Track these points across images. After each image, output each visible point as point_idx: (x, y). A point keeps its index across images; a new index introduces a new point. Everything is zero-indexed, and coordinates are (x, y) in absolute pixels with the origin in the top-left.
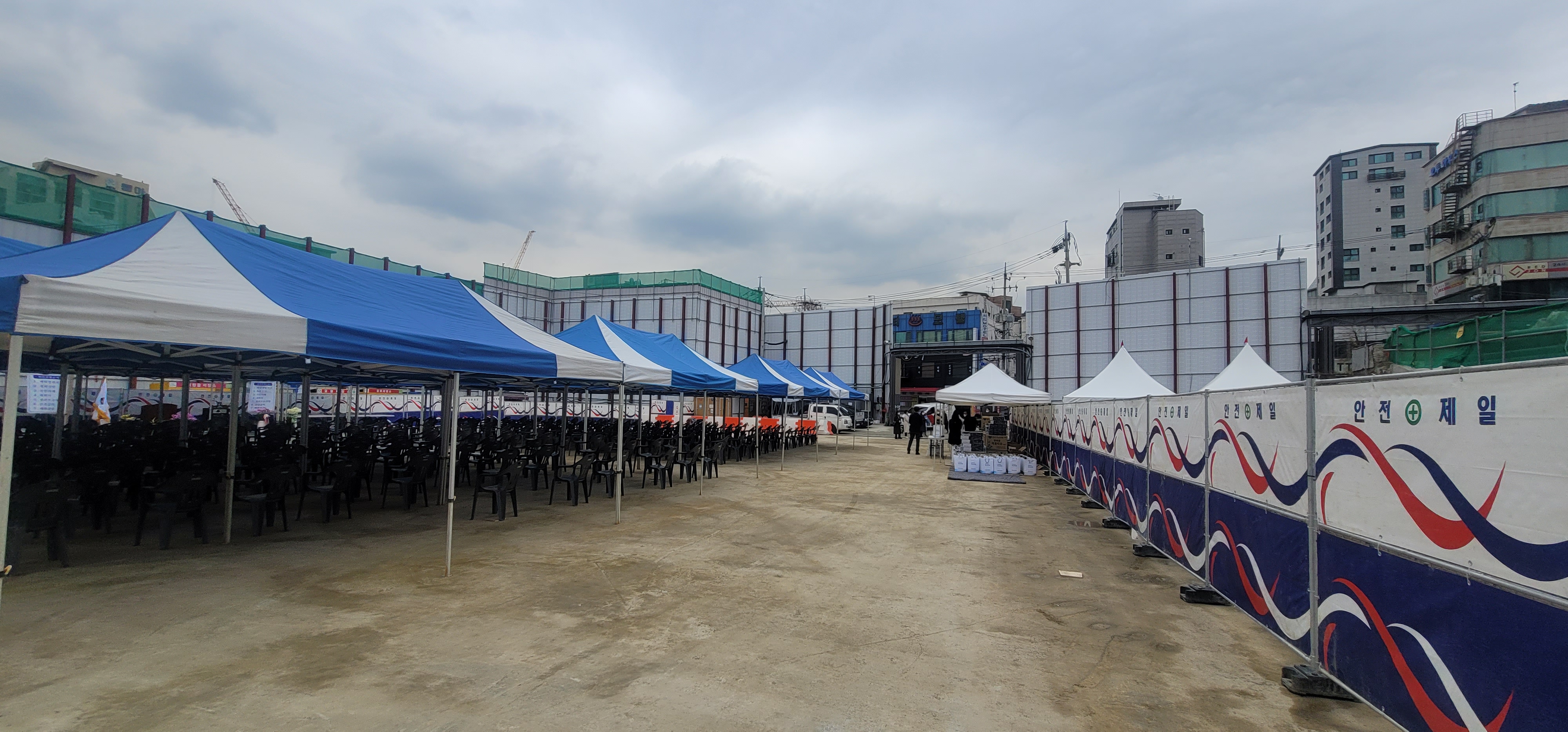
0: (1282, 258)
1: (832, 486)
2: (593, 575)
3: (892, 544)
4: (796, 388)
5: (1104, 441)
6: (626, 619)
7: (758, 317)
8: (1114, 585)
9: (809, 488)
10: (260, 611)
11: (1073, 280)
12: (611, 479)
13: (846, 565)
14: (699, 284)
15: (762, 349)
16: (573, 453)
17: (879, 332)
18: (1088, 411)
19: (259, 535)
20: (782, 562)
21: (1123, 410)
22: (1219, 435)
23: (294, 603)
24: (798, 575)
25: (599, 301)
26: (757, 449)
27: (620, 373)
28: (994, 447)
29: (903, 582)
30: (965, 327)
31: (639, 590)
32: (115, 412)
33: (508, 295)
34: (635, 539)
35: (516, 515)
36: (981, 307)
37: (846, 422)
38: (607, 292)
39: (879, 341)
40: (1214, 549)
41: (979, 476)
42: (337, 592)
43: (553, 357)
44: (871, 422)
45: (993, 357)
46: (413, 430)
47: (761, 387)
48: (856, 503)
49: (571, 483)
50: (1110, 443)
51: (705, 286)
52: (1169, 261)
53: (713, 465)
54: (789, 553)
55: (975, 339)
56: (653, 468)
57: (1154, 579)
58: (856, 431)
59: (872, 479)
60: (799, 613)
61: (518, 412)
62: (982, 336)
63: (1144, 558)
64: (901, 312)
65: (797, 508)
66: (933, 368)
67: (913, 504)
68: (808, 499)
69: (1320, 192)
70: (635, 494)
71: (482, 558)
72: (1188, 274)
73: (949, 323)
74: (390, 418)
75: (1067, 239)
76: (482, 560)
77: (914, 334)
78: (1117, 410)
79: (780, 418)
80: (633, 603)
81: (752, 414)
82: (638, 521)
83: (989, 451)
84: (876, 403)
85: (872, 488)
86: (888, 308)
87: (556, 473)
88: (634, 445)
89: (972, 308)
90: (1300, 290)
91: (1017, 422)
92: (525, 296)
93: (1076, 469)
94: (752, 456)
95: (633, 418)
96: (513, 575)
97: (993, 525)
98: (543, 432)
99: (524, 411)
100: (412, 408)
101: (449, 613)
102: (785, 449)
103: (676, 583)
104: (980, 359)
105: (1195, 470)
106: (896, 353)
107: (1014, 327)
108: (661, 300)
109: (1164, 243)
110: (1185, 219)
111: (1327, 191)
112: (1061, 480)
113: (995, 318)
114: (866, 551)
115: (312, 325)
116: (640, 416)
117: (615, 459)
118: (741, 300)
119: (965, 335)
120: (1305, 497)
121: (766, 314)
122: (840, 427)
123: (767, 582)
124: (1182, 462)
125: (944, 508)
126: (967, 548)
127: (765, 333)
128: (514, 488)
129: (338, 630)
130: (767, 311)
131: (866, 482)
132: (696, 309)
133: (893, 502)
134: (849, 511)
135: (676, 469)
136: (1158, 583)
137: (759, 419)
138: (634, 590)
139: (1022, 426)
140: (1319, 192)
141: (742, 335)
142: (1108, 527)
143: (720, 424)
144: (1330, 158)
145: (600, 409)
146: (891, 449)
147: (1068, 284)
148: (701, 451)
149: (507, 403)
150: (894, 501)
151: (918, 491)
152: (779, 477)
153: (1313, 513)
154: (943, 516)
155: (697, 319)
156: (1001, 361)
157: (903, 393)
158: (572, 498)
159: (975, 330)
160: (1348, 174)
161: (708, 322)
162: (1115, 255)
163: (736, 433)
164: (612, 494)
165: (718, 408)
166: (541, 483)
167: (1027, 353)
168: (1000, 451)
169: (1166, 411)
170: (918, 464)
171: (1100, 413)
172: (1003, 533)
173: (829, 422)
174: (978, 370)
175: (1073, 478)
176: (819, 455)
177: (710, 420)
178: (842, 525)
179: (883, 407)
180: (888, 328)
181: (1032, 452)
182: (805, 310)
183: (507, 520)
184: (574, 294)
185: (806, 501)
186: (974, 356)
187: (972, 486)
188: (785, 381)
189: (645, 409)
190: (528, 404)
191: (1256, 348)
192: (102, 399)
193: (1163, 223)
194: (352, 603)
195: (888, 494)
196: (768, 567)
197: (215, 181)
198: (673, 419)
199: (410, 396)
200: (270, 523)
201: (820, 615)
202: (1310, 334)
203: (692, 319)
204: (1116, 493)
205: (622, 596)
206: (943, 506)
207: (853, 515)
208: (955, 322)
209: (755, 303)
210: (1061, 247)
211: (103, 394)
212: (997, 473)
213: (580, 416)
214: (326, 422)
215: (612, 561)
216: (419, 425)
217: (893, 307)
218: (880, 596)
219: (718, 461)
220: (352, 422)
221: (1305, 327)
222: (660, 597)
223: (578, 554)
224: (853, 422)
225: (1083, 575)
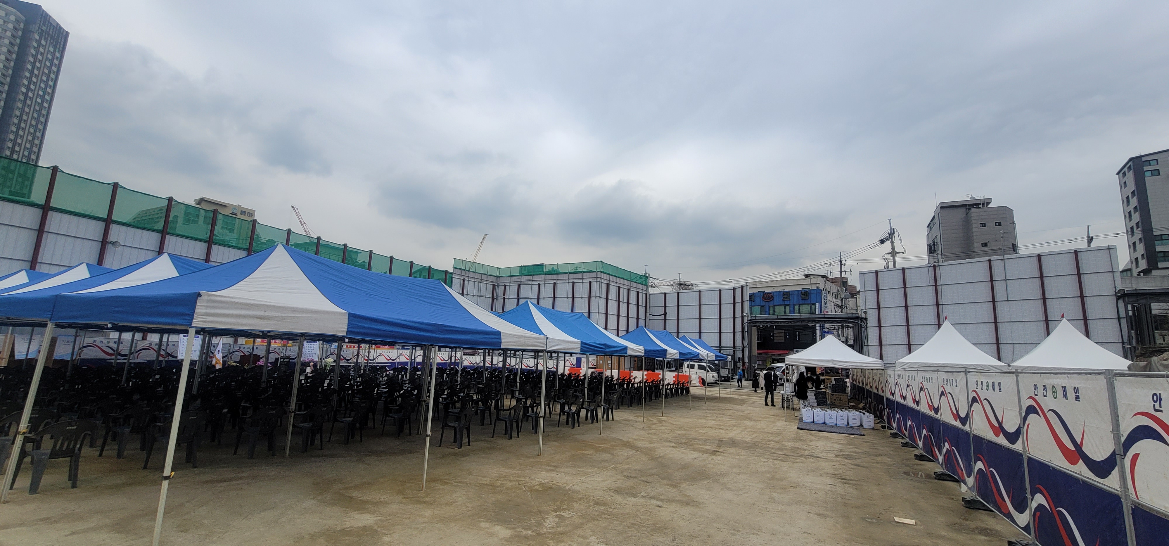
0: (1092, 245)
1: (702, 431)
2: (522, 496)
3: (751, 484)
4: (673, 353)
5: (931, 404)
6: (545, 534)
7: (644, 295)
8: (945, 534)
9: (684, 432)
10: (305, 508)
11: (899, 266)
12: (536, 420)
13: (713, 500)
14: (601, 272)
15: (647, 320)
16: (509, 396)
17: (738, 306)
18: (916, 378)
19: (306, 451)
20: (662, 495)
21: (945, 380)
22: (1031, 410)
23: (326, 504)
24: (673, 507)
25: (530, 284)
26: (644, 399)
27: (544, 344)
28: (836, 403)
29: (759, 519)
30: (809, 303)
31: (554, 511)
32: (225, 359)
33: (468, 280)
34: (552, 468)
35: (469, 445)
36: (821, 287)
37: (713, 377)
38: (535, 277)
39: (738, 314)
40: (1036, 509)
41: (824, 427)
42: (352, 498)
43: (498, 334)
44: (734, 377)
45: (834, 327)
46: (402, 376)
47: (646, 351)
48: (721, 446)
49: (508, 422)
50: (936, 407)
51: (605, 273)
52: (985, 248)
53: (610, 410)
54: (667, 487)
55: (817, 312)
56: (566, 412)
57: (984, 531)
58: (721, 384)
59: (734, 426)
60: (675, 539)
61: (472, 363)
62: (823, 309)
63: (973, 510)
64: (755, 291)
65: (674, 449)
66: (783, 334)
67: (768, 449)
68: (683, 442)
69: (1125, 188)
70: (553, 431)
71: (446, 478)
72: (1002, 260)
73: (795, 299)
74: (388, 366)
75: (892, 233)
76: (445, 479)
77: (767, 307)
78: (940, 380)
79: (661, 372)
80: (551, 521)
81: (639, 369)
82: (554, 454)
83: (832, 406)
84: (737, 362)
85: (732, 434)
86: (745, 288)
87: (498, 415)
88: (553, 393)
89: (814, 287)
90: (1113, 272)
91: (856, 382)
92: (480, 281)
93: (908, 426)
94: (639, 403)
95: (552, 370)
96: (466, 492)
97: (836, 472)
98: (489, 379)
99: (476, 363)
100: (403, 359)
101: (423, 519)
102: (665, 398)
103: (582, 506)
104: (822, 328)
105: (1013, 437)
106: (752, 323)
107: (851, 302)
108: (574, 283)
109: (978, 235)
110: (996, 215)
111: (1132, 186)
112: (896, 434)
113: (834, 296)
114: (728, 489)
115: (351, 316)
116: (557, 369)
117: (539, 404)
118: (632, 282)
119: (809, 309)
120: (1115, 472)
121: (650, 293)
122: (708, 381)
123: (651, 510)
124: (999, 429)
125: (794, 454)
126: (814, 492)
127: (650, 307)
128: (469, 424)
129: (353, 527)
130: (651, 291)
131: (729, 429)
132: (599, 289)
133: (750, 447)
134: (715, 454)
135: (583, 412)
136: (987, 535)
137: (646, 373)
138: (552, 510)
139: (861, 385)
140: (1123, 188)
141: (633, 309)
142: (939, 479)
143: (616, 377)
144: (1131, 159)
145: (529, 363)
146: (750, 401)
147: (895, 269)
148: (601, 400)
149: (464, 357)
150: (753, 446)
151: (772, 438)
152: (660, 421)
153: (1125, 488)
154: (794, 462)
155: (599, 297)
156: (840, 330)
157: (759, 354)
158: (508, 434)
159: (817, 305)
160: (1150, 172)
161: (607, 299)
162: (936, 244)
163: (628, 385)
164: (536, 431)
165: (614, 363)
166: (487, 421)
167: (863, 324)
168: (842, 406)
169: (982, 384)
170: (773, 414)
171: (926, 381)
172: (845, 479)
173: (699, 377)
174: (821, 339)
175: (907, 433)
176: (692, 404)
177: (608, 373)
178: (710, 465)
179: (743, 365)
180: (745, 304)
181: (870, 408)
182: (680, 290)
183: (464, 448)
184: (513, 279)
185: (682, 443)
186: (817, 325)
187: (818, 436)
188: (665, 347)
189: (561, 363)
190: (479, 357)
191: (1072, 322)
192: (219, 351)
193: (976, 218)
194: (361, 506)
195: (747, 440)
196: (651, 498)
197: (293, 207)
198: (581, 371)
199: (402, 351)
200: (312, 444)
201: (692, 542)
202: (1127, 310)
203: (596, 297)
204: (945, 450)
205: (543, 515)
206: (792, 452)
207: (719, 457)
208: (800, 298)
209: (642, 284)
210: (887, 239)
211: (220, 347)
212: (839, 424)
213: (514, 367)
214: (347, 368)
215: (536, 486)
216: (407, 372)
217: (749, 287)
218: (740, 530)
219: (614, 407)
220: (365, 370)
221: (1121, 304)
222: (570, 518)
223: (512, 478)
224: (719, 377)
225: (916, 523)
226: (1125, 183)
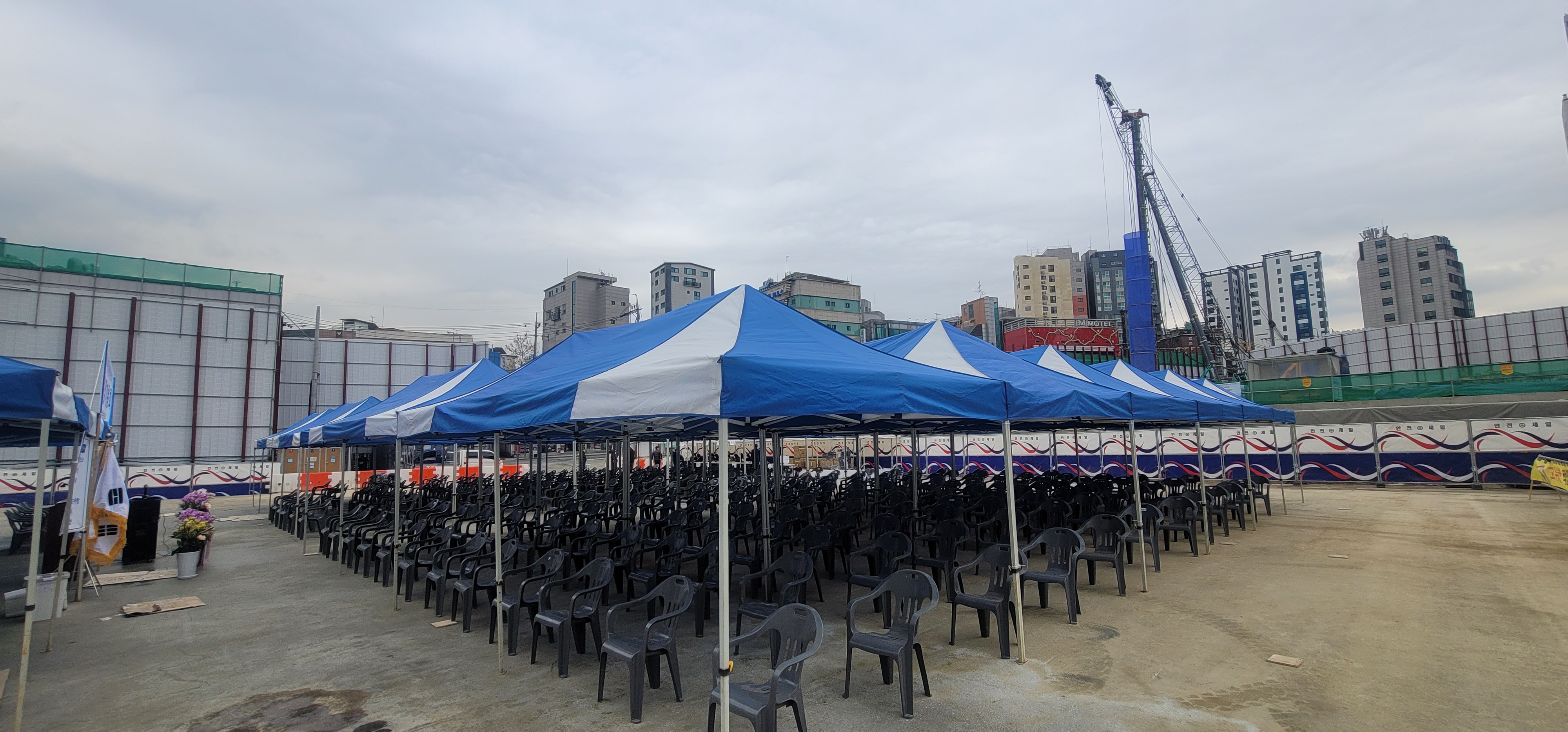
109: (610, 311)
110: (622, 295)
111: (661, 285)
137: (359, 472)
144: (665, 264)
160: (673, 277)
162: (562, 312)
193: (609, 295)
226: (657, 281)
